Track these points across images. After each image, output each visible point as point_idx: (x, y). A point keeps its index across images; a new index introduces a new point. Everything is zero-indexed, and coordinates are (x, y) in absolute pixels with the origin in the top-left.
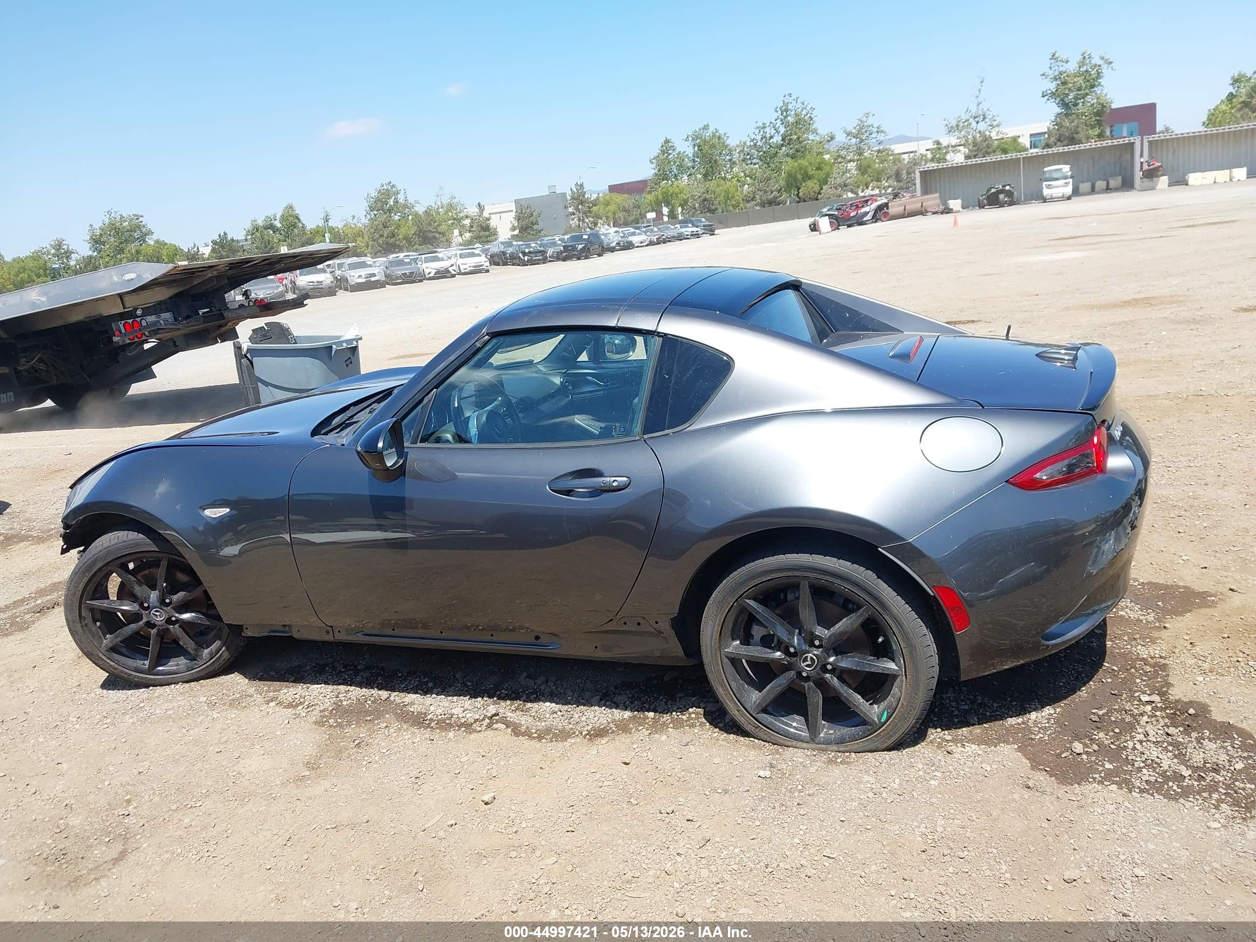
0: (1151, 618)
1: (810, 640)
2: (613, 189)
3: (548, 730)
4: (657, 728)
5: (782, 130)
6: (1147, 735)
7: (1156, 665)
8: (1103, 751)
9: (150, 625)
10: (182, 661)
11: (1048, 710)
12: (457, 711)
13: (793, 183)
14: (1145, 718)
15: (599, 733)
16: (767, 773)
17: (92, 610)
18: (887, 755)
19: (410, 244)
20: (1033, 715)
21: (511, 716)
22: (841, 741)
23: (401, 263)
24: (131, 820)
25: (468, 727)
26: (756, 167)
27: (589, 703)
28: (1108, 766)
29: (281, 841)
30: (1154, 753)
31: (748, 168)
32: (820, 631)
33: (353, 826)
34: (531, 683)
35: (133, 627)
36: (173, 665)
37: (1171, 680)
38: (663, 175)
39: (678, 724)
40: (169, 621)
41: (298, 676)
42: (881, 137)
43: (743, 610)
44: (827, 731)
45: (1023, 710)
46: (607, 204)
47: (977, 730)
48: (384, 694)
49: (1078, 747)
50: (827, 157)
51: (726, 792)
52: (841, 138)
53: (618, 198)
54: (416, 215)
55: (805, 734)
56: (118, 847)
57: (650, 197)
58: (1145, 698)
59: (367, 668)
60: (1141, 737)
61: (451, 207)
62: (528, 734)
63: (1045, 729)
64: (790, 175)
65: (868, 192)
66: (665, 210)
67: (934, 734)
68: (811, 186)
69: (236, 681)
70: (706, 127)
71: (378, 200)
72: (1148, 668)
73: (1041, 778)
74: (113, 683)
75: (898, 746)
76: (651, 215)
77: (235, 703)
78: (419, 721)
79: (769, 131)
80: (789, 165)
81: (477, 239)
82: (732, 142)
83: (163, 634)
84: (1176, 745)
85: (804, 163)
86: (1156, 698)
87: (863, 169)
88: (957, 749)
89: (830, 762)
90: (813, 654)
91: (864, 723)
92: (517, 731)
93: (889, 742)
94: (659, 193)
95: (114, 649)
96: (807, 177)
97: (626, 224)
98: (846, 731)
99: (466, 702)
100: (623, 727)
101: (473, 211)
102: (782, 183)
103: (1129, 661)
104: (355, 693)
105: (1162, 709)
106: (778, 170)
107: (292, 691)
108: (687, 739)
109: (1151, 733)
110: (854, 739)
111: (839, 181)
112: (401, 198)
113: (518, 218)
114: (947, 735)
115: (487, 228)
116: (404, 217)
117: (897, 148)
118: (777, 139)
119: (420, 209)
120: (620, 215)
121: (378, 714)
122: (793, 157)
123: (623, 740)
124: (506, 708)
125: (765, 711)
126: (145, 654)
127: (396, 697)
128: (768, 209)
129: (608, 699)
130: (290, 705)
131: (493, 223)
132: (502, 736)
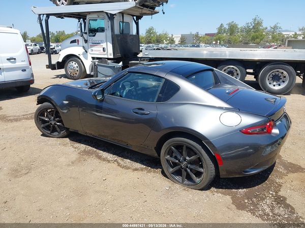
0: (285, 172)
1: (185, 160)
2: (206, 34)
3: (126, 166)
4: (149, 172)
5: (253, 25)
6: (266, 202)
7: (279, 185)
8: (253, 204)
9: (51, 124)
10: (57, 133)
11: (245, 190)
12: (109, 157)
13: (253, 39)
14: (268, 198)
15: (136, 170)
16: (168, 189)
17: (40, 118)
18: (198, 191)
19: (154, 42)
20: (240, 190)
21: (120, 161)
22: (188, 185)
23: (150, 46)
24: (33, 166)
25: (109, 161)
26: (244, 34)
27: (137, 162)
28: (252, 208)
29: (58, 178)
30: (265, 207)
31: (242, 34)
32: (187, 158)
33: (74, 178)
34: (127, 154)
35: (47, 124)
36: (55, 134)
37: (281, 190)
38: (219, 33)
39: (154, 172)
40: (55, 124)
41: (80, 142)
42: (280, 30)
43: (171, 149)
44: (186, 182)
45: (238, 188)
46: (204, 38)
47: (224, 190)
48: (95, 150)
49: (246, 201)
50: (264, 33)
51: (157, 190)
52: (269, 28)
53: (207, 37)
54: (157, 35)
55: (181, 181)
56: (27, 171)
57: (215, 38)
58: (271, 193)
59: (95, 143)
60: (265, 202)
61: (165, 34)
62: (121, 166)
63: (241, 194)
64: (253, 37)
65: (273, 44)
66: (219, 42)
67: (213, 189)
68: (258, 40)
69: (67, 140)
70: (233, 22)
71: (148, 31)
72: (276, 185)
73: (233, 207)
74: (43, 135)
75: (202, 190)
76: (214, 42)
77: (64, 145)
78: (99, 157)
79: (250, 25)
80: (253, 34)
81: (170, 43)
82: (239, 27)
83: (54, 127)
84: (273, 207)
85: (257, 34)
86: (274, 193)
87: (273, 38)
88: (216, 194)
89: (184, 189)
90: (185, 163)
91: (194, 182)
92: (119, 165)
93: (199, 188)
94: (217, 37)
95: (43, 128)
96: (257, 38)
97: (207, 44)
98: (190, 183)
99: (111, 155)
100: (142, 170)
101: (170, 36)
102: (250, 38)
103: (273, 182)
104: (90, 148)
105: (274, 197)
106: (250, 35)
107: (77, 145)
108: (155, 176)
109: (268, 202)
110: (191, 185)
111: (266, 40)
112: (154, 31)
113: (181, 39)
114: (216, 190)
115: (173, 41)
116: (154, 35)
117: (284, 33)
118: (251, 27)
119: (158, 34)
120: (207, 41)
121: (92, 154)
122: (255, 32)
123: (140, 173)
124: (119, 159)
125: (173, 174)
126: (49, 130)
127: (98, 151)
128: (245, 45)
129: (142, 162)
130: (75, 148)
131: (174, 40)
132: (115, 165)
